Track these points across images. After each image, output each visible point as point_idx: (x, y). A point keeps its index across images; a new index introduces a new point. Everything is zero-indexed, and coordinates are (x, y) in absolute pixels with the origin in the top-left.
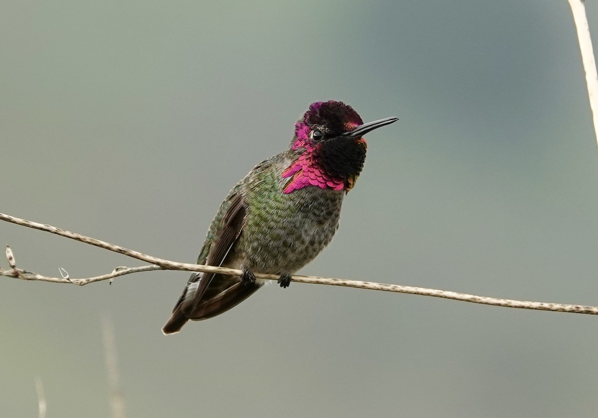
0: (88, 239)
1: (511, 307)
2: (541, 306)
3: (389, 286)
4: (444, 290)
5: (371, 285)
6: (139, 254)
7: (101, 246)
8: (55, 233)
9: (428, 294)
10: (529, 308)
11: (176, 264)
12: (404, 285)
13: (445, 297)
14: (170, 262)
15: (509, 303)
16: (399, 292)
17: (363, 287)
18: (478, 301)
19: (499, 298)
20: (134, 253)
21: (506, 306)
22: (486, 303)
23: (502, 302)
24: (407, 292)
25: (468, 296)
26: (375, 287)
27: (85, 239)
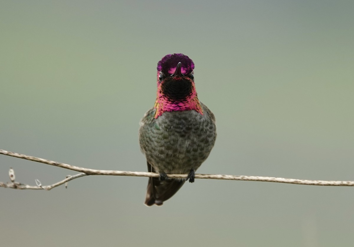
0: (31, 158)
1: (322, 185)
2: (341, 183)
3: (239, 177)
4: (276, 177)
5: (227, 177)
6: (69, 166)
7: (41, 162)
8: (7, 155)
9: (266, 181)
10: (333, 185)
11: (95, 171)
12: (249, 175)
13: (277, 182)
14: (91, 170)
15: (320, 183)
16: (246, 180)
17: (222, 178)
18: (299, 183)
19: (313, 180)
20: (65, 165)
21: (318, 185)
22: (305, 184)
23: (315, 182)
24: (252, 180)
25: (292, 180)
26: (230, 178)
27: (28, 158)
